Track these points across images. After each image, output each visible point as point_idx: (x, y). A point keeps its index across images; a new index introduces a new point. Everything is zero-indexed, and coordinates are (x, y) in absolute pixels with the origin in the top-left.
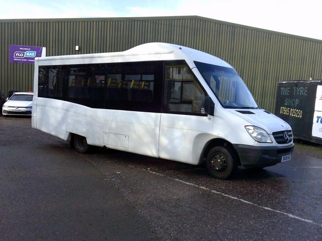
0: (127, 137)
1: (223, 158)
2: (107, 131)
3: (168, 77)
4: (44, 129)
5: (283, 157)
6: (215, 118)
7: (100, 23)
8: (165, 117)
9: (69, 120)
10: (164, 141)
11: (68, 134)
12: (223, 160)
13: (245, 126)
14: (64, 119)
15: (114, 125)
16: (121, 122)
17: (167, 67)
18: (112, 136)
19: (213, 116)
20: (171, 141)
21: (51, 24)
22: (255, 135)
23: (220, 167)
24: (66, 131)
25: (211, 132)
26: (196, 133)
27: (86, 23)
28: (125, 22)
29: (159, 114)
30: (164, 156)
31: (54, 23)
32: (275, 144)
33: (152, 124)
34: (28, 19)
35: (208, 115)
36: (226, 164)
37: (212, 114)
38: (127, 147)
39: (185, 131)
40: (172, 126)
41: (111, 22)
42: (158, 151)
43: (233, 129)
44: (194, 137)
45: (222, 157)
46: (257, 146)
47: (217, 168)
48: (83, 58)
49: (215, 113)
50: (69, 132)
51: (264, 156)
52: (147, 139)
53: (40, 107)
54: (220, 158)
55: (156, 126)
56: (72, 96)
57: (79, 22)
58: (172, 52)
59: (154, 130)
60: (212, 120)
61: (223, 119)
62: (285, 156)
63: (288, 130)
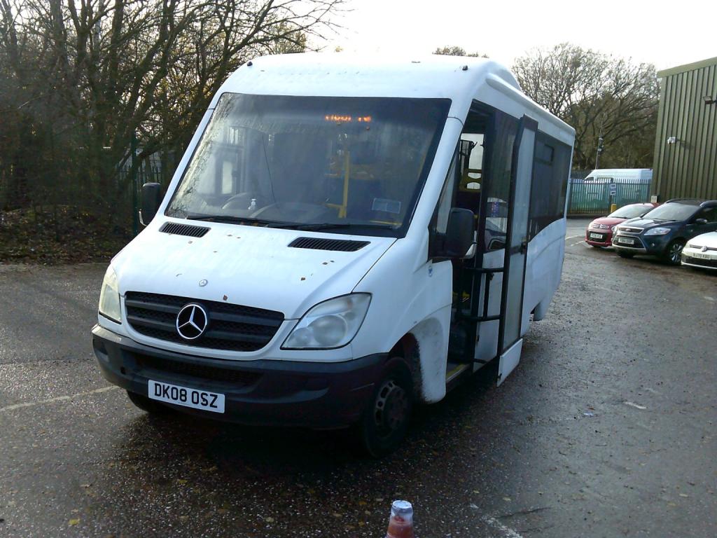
5: (151, 383)
32: (124, 327)
62: (166, 385)
63: (228, 301)
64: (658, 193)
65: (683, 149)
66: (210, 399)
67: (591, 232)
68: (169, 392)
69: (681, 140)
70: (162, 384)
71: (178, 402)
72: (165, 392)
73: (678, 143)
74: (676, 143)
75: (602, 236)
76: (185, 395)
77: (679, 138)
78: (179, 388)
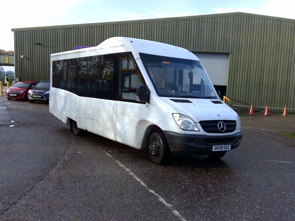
0: (98, 122)
2: (87, 116)
3: (122, 68)
4: (55, 115)
5: (214, 146)
6: (151, 104)
7: (148, 24)
9: (67, 107)
10: (119, 126)
11: (67, 118)
12: (157, 145)
13: (172, 114)
15: (90, 111)
16: (94, 109)
17: (121, 59)
18: (90, 121)
20: (123, 126)
21: (107, 27)
23: (155, 153)
26: (138, 120)
27: (136, 24)
28: (170, 22)
29: (116, 101)
30: (119, 140)
31: (110, 26)
32: (202, 132)
33: (112, 111)
34: (89, 24)
35: (146, 102)
36: (159, 150)
38: (98, 130)
39: (131, 117)
40: (123, 113)
41: (158, 23)
42: (115, 136)
43: (163, 116)
44: (137, 123)
45: (157, 143)
46: (181, 133)
47: (153, 153)
49: (151, 102)
51: (189, 143)
52: (109, 124)
53: (53, 96)
54: (155, 144)
55: (113, 112)
57: (130, 24)
58: (123, 45)
59: (113, 116)
60: (148, 107)
61: (156, 106)
62: (218, 146)
63: (227, 119)
64: (19, 77)
65: (27, 60)
66: (228, 147)
67: (10, 93)
68: (218, 148)
69: (26, 57)
70: (217, 146)
71: (221, 150)
72: (217, 148)
73: (25, 58)
74: (24, 58)
75: (16, 95)
76: (222, 148)
77: (25, 56)
78: (221, 146)
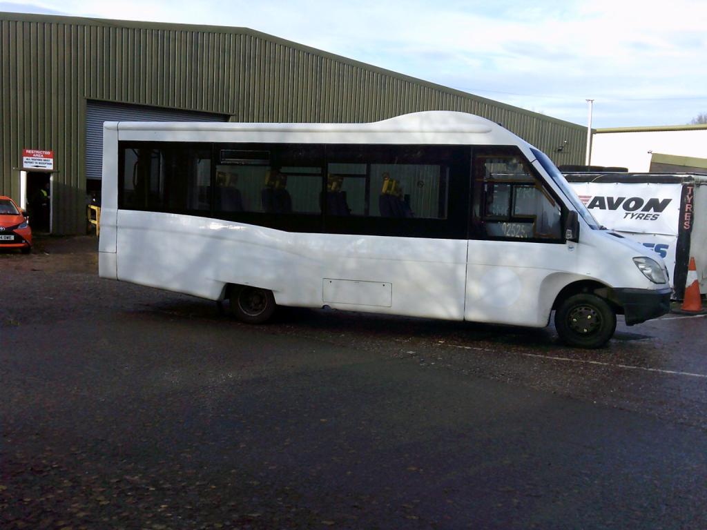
0: (388, 286)
1: (594, 313)
2: (333, 275)
3: (482, 176)
4: (142, 279)
6: (581, 246)
8: (476, 246)
9: (225, 259)
10: (476, 290)
11: (222, 286)
13: (634, 258)
14: (207, 257)
15: (351, 264)
16: (371, 258)
18: (347, 286)
19: (576, 244)
20: (492, 288)
22: (649, 271)
23: (591, 329)
24: (217, 281)
25: (573, 270)
26: (545, 273)
29: (464, 242)
30: (474, 315)
32: (668, 285)
33: (449, 260)
35: (567, 241)
36: (599, 323)
37: (576, 240)
38: (387, 304)
39: (522, 270)
40: (493, 263)
42: (464, 309)
43: (614, 264)
44: (541, 279)
47: (585, 330)
48: (260, 130)
49: (581, 239)
50: (223, 282)
52: (436, 287)
53: (129, 231)
55: (457, 262)
56: (227, 207)
58: (488, 132)
59: (453, 272)
60: (574, 249)
